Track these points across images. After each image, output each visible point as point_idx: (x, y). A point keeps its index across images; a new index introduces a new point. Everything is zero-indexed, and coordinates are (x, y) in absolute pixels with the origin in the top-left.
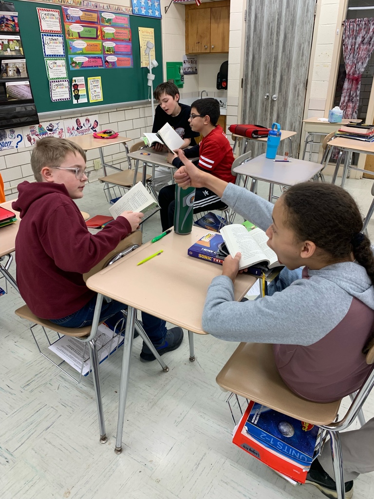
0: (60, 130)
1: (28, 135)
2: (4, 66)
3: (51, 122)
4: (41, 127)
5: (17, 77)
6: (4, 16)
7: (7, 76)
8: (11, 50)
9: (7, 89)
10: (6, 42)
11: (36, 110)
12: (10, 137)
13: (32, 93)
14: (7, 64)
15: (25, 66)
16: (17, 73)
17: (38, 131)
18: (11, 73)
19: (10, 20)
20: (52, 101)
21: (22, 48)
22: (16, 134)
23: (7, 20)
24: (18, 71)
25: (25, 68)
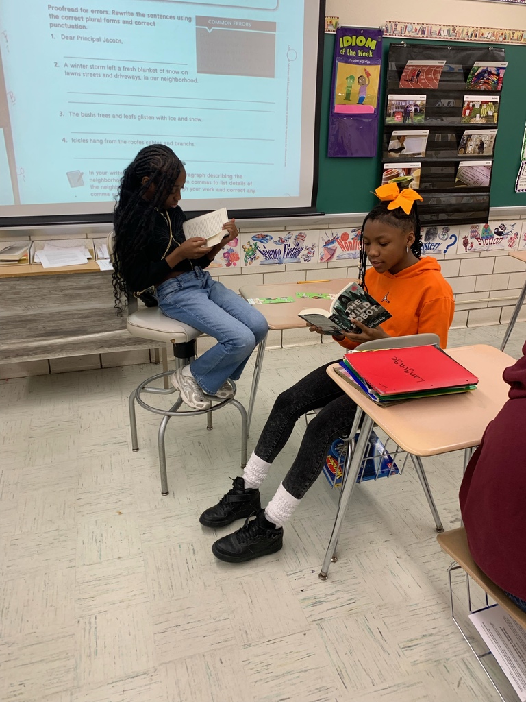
0: (513, 235)
1: (466, 237)
2: (466, 139)
3: (503, 222)
4: (486, 229)
5: (476, 154)
6: (487, 68)
7: (465, 152)
8: (480, 117)
9: (458, 171)
10: (477, 106)
11: (489, 203)
12: (441, 236)
13: (491, 178)
14: (469, 136)
15: (494, 139)
16: (479, 148)
17: (481, 232)
18: (470, 149)
19: (493, 74)
20: (515, 192)
21: (498, 113)
22: (450, 234)
23: (490, 73)
24: (481, 147)
25: (493, 143)
